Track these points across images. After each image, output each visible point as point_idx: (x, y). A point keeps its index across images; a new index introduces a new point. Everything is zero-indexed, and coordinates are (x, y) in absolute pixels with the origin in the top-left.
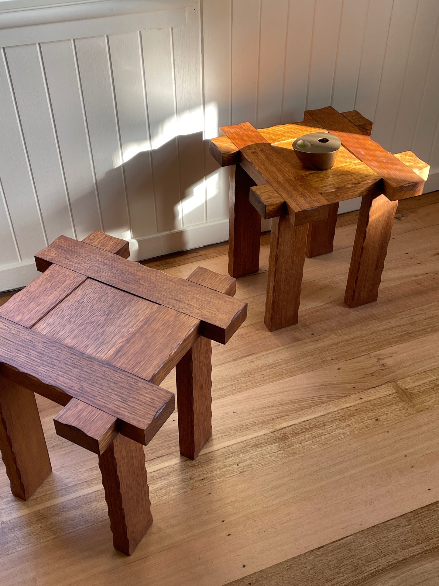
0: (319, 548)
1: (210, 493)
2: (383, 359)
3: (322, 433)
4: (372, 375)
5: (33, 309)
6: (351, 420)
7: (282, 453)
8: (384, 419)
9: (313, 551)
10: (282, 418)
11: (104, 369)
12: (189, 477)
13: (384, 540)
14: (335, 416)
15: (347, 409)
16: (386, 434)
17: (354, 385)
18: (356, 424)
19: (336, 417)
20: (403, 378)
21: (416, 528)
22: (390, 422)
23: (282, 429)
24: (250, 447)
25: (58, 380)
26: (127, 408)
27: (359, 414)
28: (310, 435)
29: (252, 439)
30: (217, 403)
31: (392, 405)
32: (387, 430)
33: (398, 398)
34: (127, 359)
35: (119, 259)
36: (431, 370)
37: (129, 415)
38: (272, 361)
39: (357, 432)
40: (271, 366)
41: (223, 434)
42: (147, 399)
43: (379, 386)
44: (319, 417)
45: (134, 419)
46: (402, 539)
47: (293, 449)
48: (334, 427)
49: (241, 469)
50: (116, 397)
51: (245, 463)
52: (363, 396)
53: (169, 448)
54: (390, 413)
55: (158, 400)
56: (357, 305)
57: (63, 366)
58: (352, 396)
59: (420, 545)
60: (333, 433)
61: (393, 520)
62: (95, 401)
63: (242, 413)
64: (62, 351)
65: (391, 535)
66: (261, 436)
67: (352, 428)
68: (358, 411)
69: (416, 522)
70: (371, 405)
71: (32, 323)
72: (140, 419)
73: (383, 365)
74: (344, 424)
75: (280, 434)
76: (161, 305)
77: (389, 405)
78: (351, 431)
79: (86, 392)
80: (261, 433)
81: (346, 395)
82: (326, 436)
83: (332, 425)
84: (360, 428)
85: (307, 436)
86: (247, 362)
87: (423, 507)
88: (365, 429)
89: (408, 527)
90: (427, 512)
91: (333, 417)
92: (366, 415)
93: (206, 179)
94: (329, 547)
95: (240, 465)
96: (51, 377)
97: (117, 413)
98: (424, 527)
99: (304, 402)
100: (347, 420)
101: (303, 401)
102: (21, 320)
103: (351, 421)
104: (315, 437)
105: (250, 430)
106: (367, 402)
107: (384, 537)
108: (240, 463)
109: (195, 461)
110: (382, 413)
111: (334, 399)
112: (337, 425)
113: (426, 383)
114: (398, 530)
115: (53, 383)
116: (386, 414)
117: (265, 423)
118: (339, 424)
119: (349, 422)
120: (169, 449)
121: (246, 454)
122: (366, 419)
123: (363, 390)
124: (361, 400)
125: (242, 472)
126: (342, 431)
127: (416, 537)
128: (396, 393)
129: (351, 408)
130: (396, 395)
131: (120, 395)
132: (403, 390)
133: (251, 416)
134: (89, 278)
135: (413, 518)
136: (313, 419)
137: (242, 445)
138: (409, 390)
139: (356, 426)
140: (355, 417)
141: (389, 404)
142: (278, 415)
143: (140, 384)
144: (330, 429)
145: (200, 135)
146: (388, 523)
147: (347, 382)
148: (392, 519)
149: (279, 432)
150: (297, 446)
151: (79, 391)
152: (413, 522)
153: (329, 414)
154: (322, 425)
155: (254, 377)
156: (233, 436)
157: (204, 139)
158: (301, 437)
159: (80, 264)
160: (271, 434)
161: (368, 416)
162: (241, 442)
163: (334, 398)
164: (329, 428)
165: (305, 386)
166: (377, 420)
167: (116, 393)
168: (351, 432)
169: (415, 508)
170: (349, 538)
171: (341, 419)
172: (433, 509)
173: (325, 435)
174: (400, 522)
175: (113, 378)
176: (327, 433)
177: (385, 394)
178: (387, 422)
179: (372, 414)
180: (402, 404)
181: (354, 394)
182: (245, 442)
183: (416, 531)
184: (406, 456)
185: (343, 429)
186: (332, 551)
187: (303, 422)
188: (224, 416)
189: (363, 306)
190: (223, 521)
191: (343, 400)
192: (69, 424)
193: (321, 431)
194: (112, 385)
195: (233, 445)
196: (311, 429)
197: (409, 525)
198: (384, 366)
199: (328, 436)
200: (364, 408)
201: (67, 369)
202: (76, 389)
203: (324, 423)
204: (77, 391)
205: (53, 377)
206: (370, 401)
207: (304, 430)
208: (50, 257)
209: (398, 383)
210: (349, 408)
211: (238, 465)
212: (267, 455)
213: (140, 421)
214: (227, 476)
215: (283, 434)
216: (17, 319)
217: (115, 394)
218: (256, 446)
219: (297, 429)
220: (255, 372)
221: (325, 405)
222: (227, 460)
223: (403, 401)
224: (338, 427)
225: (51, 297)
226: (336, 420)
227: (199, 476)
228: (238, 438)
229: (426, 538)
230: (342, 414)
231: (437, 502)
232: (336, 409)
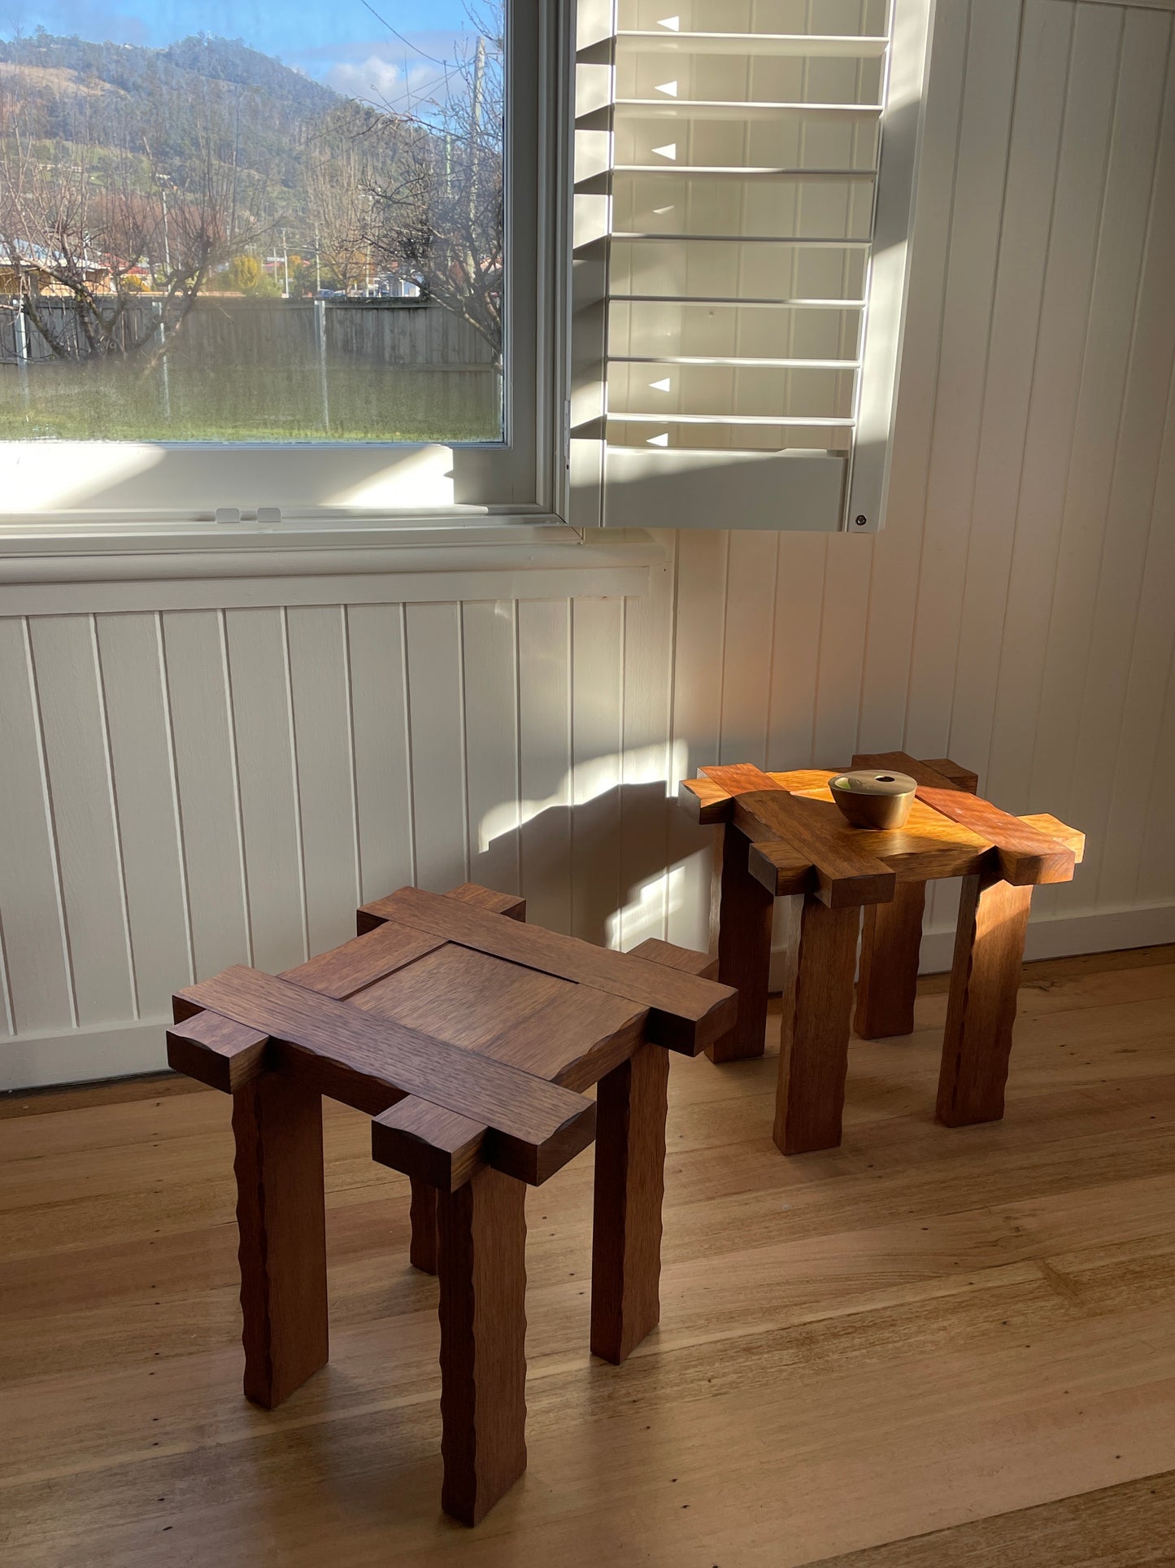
0: (877, 1548)
1: (649, 1428)
2: (1015, 1218)
3: (889, 1337)
4: (995, 1244)
5: (348, 975)
6: (950, 1319)
7: (804, 1368)
8: (1021, 1324)
9: (864, 1551)
10: (804, 1306)
11: (470, 1060)
12: (606, 1393)
13: (1022, 1543)
14: (916, 1309)
15: (941, 1299)
16: (1023, 1350)
17: (954, 1259)
18: (960, 1327)
19: (917, 1312)
20: (1058, 1254)
21: (1090, 1527)
22: (1031, 1328)
23: (805, 1324)
24: (736, 1352)
25: (385, 1070)
26: (510, 1115)
27: (966, 1311)
28: (863, 1339)
29: (740, 1337)
31: (1036, 1300)
32: (1027, 1343)
33: (1049, 1288)
34: (511, 1050)
35: (508, 921)
36: (1118, 1244)
37: (510, 1123)
38: (786, 1206)
40: (784, 1214)
41: (680, 1325)
42: (547, 1105)
43: (1009, 1264)
44: (883, 1309)
45: (519, 1130)
46: (1060, 1545)
47: (828, 1361)
48: (914, 1329)
49: (714, 1388)
50: (488, 1098)
51: (725, 1378)
52: (974, 1278)
54: (1032, 1313)
55: (565, 1107)
56: (964, 1124)
57: (396, 1051)
58: (953, 1278)
59: (1101, 1559)
60: (911, 1340)
61: (1041, 1508)
62: (449, 1100)
63: (722, 1290)
64: (396, 1032)
65: (1036, 1535)
66: (760, 1334)
67: (953, 1333)
68: (963, 1305)
69: (1089, 1516)
70: (993, 1296)
71: (344, 994)
72: (530, 1130)
73: (1017, 1229)
74: (935, 1326)
75: (801, 1334)
76: (577, 983)
77: (1030, 1300)
78: (950, 1338)
79: (436, 1089)
80: (762, 1328)
81: (939, 1275)
82: (897, 1345)
83: (910, 1326)
84: (968, 1335)
85: (857, 1341)
86: (736, 1204)
87: (1106, 1489)
88: (980, 1338)
89: (1072, 1523)
90: (1113, 1498)
91: (912, 1311)
92: (982, 1313)
93: (668, 872)
94: (900, 1547)
95: (714, 1381)
96: (372, 1065)
97: (489, 1119)
98: (1109, 1526)
99: (850, 1280)
100: (941, 1319)
101: (848, 1279)
102: (326, 989)
103: (950, 1322)
104: (873, 1344)
105: (738, 1321)
106: (984, 1290)
107: (1020, 1538)
108: (713, 1377)
109: (622, 1368)
110: (1016, 1312)
111: (914, 1281)
112: (920, 1326)
113: (1107, 1265)
114: (1052, 1526)
115: (375, 1073)
116: (1023, 1314)
117: (769, 1312)
118: (924, 1325)
119: (946, 1324)
120: (570, 1341)
121: (727, 1364)
122: (981, 1320)
123: (974, 1269)
124: (971, 1286)
125: (716, 1395)
126: (929, 1337)
127: (1091, 1543)
128: (1045, 1279)
129: (950, 1299)
130: (1044, 1283)
131: (494, 1095)
132: (1059, 1275)
133: (742, 1297)
134: (450, 942)
135: (1083, 1507)
136: (871, 1311)
137: (720, 1346)
138: (1071, 1276)
139: (959, 1331)
140: (959, 1315)
141: (1031, 1296)
142: (797, 1299)
143: (533, 1084)
144: (905, 1331)
145: (661, 786)
146: (1032, 1511)
147: (941, 1253)
148: (1037, 1506)
149: (800, 1329)
150: (836, 1356)
151: (421, 1086)
152: (1084, 1516)
153: (902, 1305)
154: (888, 1324)
155: (749, 1230)
156: (703, 1329)
157: (668, 796)
158: (844, 1342)
159: (437, 924)
160: (781, 1332)
161: (985, 1315)
162: (718, 1341)
163: (914, 1279)
164: (904, 1329)
165: (854, 1254)
166: (1005, 1323)
167: (488, 1093)
168: (950, 1340)
169: (1087, 1488)
170: (943, 1533)
171: (929, 1316)
172: (1127, 1493)
173: (895, 1342)
174: (1055, 1512)
175: (485, 1073)
176: (898, 1339)
177: (1019, 1279)
178: (1026, 1329)
179: (995, 1312)
180: (1057, 1300)
181: (955, 1274)
182: (726, 1342)
183: (1090, 1532)
184: (1066, 1392)
185: (932, 1333)
186: (907, 1555)
187: (849, 1315)
188: (684, 1293)
189: (974, 1126)
190: (675, 1480)
191: (934, 1283)
192: (401, 1129)
193: (887, 1335)
194: (484, 1082)
195: (700, 1345)
196: (864, 1329)
197: (1074, 1519)
198: (1019, 1231)
199: (901, 1343)
200: (977, 1301)
201: (403, 1056)
202: (417, 1083)
203: (893, 1320)
204: (418, 1086)
205: (376, 1065)
206: (989, 1289)
207: (850, 1330)
208: (384, 913)
209: (1050, 1261)
210: (945, 1299)
211: (709, 1381)
212: (771, 1367)
213: (530, 1133)
214: (686, 1400)
215: (807, 1333)
216: (319, 987)
217: (488, 1095)
218: (748, 1350)
219: (836, 1327)
220: (752, 1222)
221: (895, 1289)
222: (688, 1371)
223: (1059, 1294)
224: (923, 1329)
225: (381, 963)
226: (917, 1317)
227: (628, 1394)
228: (712, 1333)
229: (1112, 1547)
230: (930, 1308)
231: (1135, 1482)
232: (917, 1299)
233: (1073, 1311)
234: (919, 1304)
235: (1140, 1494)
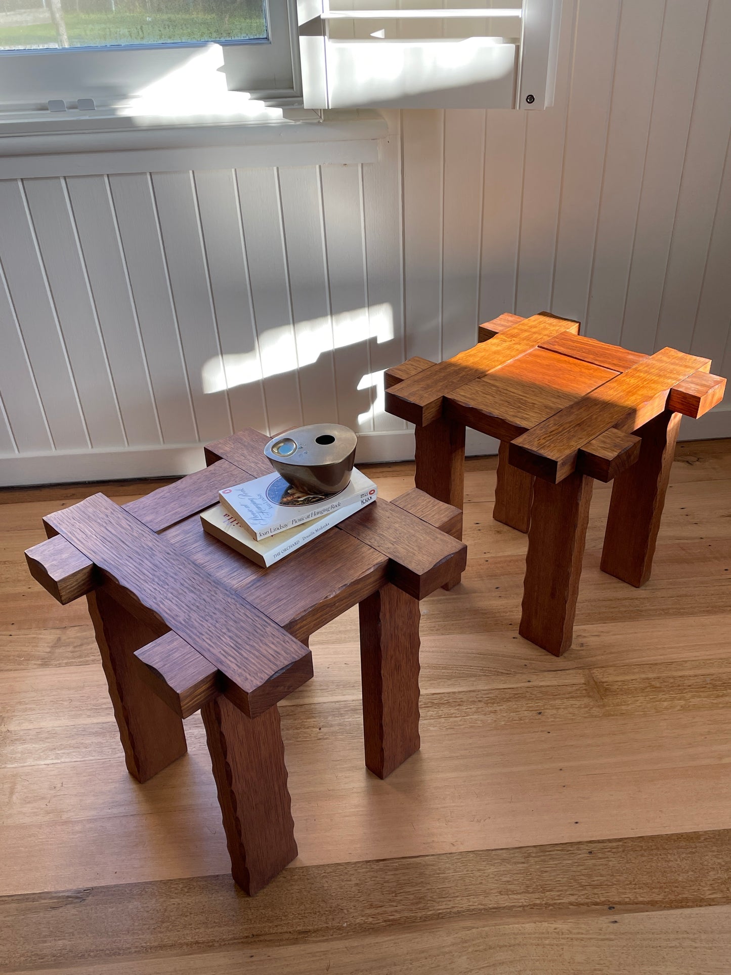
2: (584, 637)
3: (453, 713)
6: (502, 705)
8: (551, 716)
13: (478, 874)
14: (482, 695)
15: (502, 690)
16: (545, 736)
17: (526, 661)
18: (506, 712)
19: (482, 697)
20: (603, 667)
21: (532, 870)
22: (557, 720)
27: (517, 701)
31: (571, 699)
32: (548, 728)
33: (584, 692)
36: (651, 664)
38: (425, 611)
43: (563, 670)
44: (458, 692)
48: (474, 710)
50: (228, 640)
52: (533, 676)
54: (563, 708)
57: (178, 586)
58: (518, 676)
59: (529, 895)
60: (468, 717)
65: (492, 869)
67: (499, 716)
68: (516, 696)
69: (535, 862)
70: (540, 692)
74: (491, 709)
77: (566, 698)
78: (495, 719)
81: (507, 673)
82: (456, 719)
83: (472, 707)
84: (509, 718)
85: (429, 713)
87: (558, 845)
88: (517, 722)
89: (522, 865)
90: (559, 852)
91: (478, 696)
92: (527, 704)
95: (323, 730)
100: (495, 705)
101: (445, 668)
103: (501, 707)
104: (440, 717)
106: (537, 687)
108: (323, 726)
110: (552, 706)
112: (479, 708)
113: (636, 680)
114: (506, 865)
116: (556, 708)
118: (482, 708)
119: (498, 708)
121: (337, 719)
122: (524, 709)
123: (537, 671)
124: (528, 683)
125: (321, 740)
126: (482, 717)
127: (528, 882)
128: (585, 684)
129: (509, 690)
130: (582, 687)
131: (235, 638)
132: (596, 683)
135: (533, 855)
136: (450, 693)
138: (605, 684)
139: (505, 715)
140: (510, 703)
141: (567, 696)
144: (467, 710)
146: (494, 852)
152: (532, 861)
153: (474, 691)
154: (457, 704)
161: (529, 705)
162: (336, 702)
163: (490, 673)
165: (457, 650)
166: (540, 713)
168: (495, 721)
171: (488, 701)
172: (570, 850)
173: (456, 717)
174: (512, 855)
176: (459, 715)
177: (567, 680)
178: (553, 720)
179: (536, 704)
180: (586, 700)
181: (521, 673)
183: (531, 874)
185: (485, 714)
187: (434, 694)
191: (501, 678)
193: (452, 711)
196: (439, 705)
199: (460, 719)
200: (528, 695)
201: (181, 591)
203: (462, 701)
206: (541, 687)
207: (429, 705)
209: (594, 671)
210: (506, 690)
211: (320, 729)
214: (300, 739)
217: (230, 637)
221: (473, 679)
222: (308, 720)
223: (589, 696)
224: (479, 710)
226: (480, 701)
229: (541, 888)
230: (493, 696)
233: (595, 711)
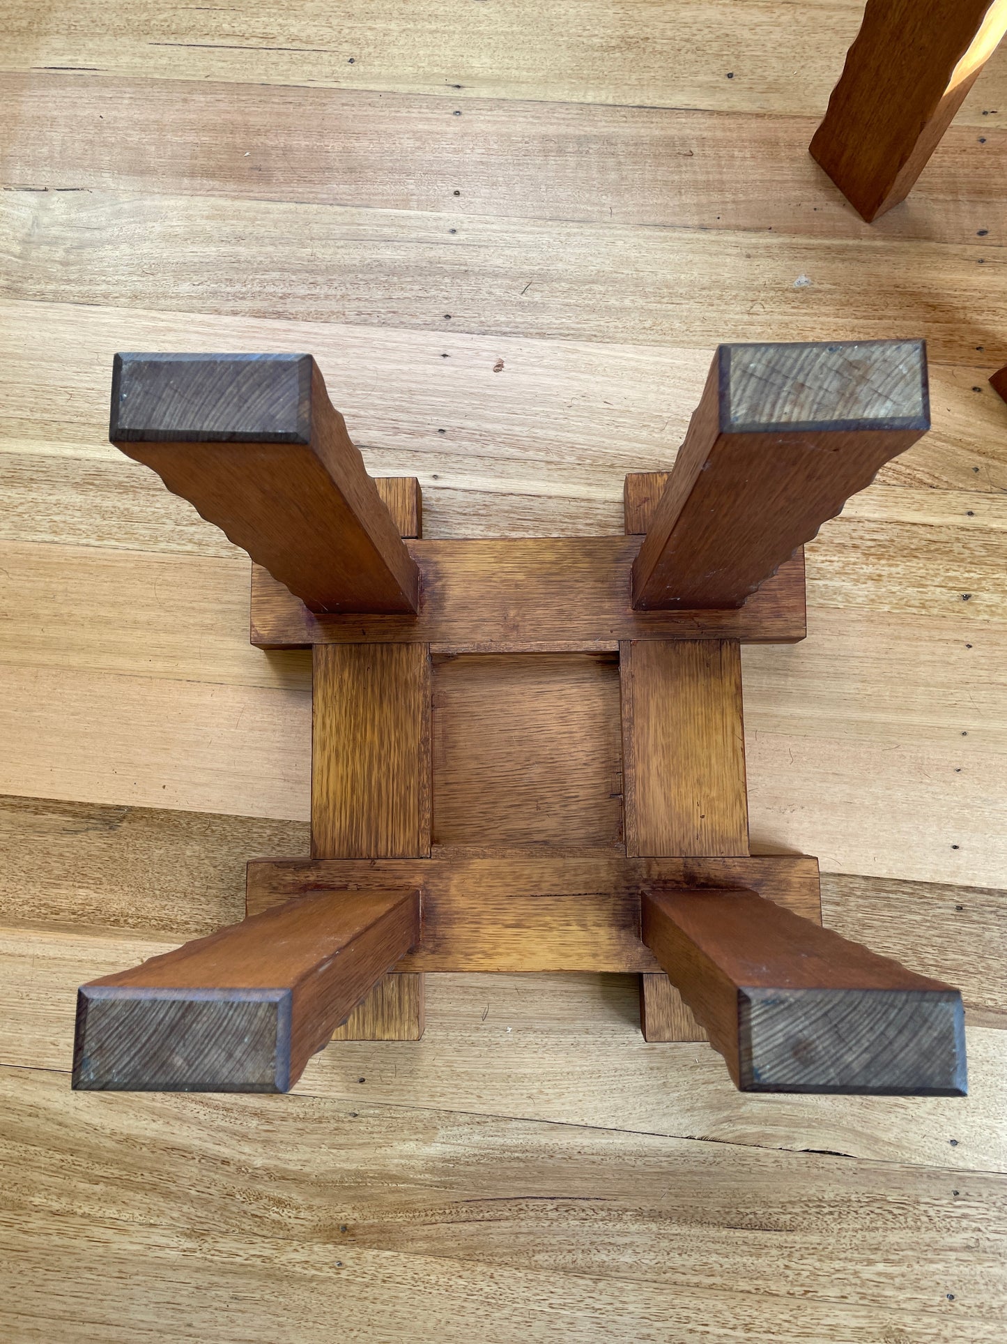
6: (897, 565)
8: (987, 606)
14: (861, 533)
15: (908, 527)
16: (959, 652)
17: (981, 461)
18: (900, 584)
19: (862, 538)
22: (996, 619)
24: (587, 524)
27: (929, 559)
30: (578, 351)
32: (970, 637)
38: (802, 280)
39: (886, 608)
40: (791, 295)
41: (541, 456)
48: (837, 566)
52: (982, 505)
53: (397, 431)
58: (952, 496)
60: (821, 583)
63: (624, 413)
67: (884, 590)
68: (933, 547)
70: (984, 546)
74: (868, 570)
78: (873, 597)
81: (935, 483)
83: (835, 558)
84: (901, 599)
88: (914, 610)
91: (854, 535)
92: (948, 570)
100: (883, 562)
103: (893, 570)
106: (982, 531)
110: (995, 584)
111: (894, 482)
112: (848, 564)
118: (855, 564)
119: (886, 571)
120: (395, 434)
122: (938, 580)
123: (995, 489)
124: (967, 517)
129: (922, 530)
133: (644, 434)
137: (572, 508)
139: (894, 589)
140: (914, 563)
147: (970, 444)
156: (565, 473)
161: (951, 574)
163: (897, 479)
164: (823, 562)
166: (966, 597)
168: (872, 600)
171: (873, 550)
178: (986, 617)
179: (966, 575)
181: (961, 489)
182: (583, 504)
184: (964, 734)
188: (575, 402)
191: (917, 495)
195: (550, 497)
200: (957, 547)
206: (990, 531)
210: (915, 528)
224: (848, 570)
226: (855, 547)
228: (574, 484)
230: (882, 538)
231: (948, 887)
232: (877, 516)
234: (873, 525)
235: (941, 903)
